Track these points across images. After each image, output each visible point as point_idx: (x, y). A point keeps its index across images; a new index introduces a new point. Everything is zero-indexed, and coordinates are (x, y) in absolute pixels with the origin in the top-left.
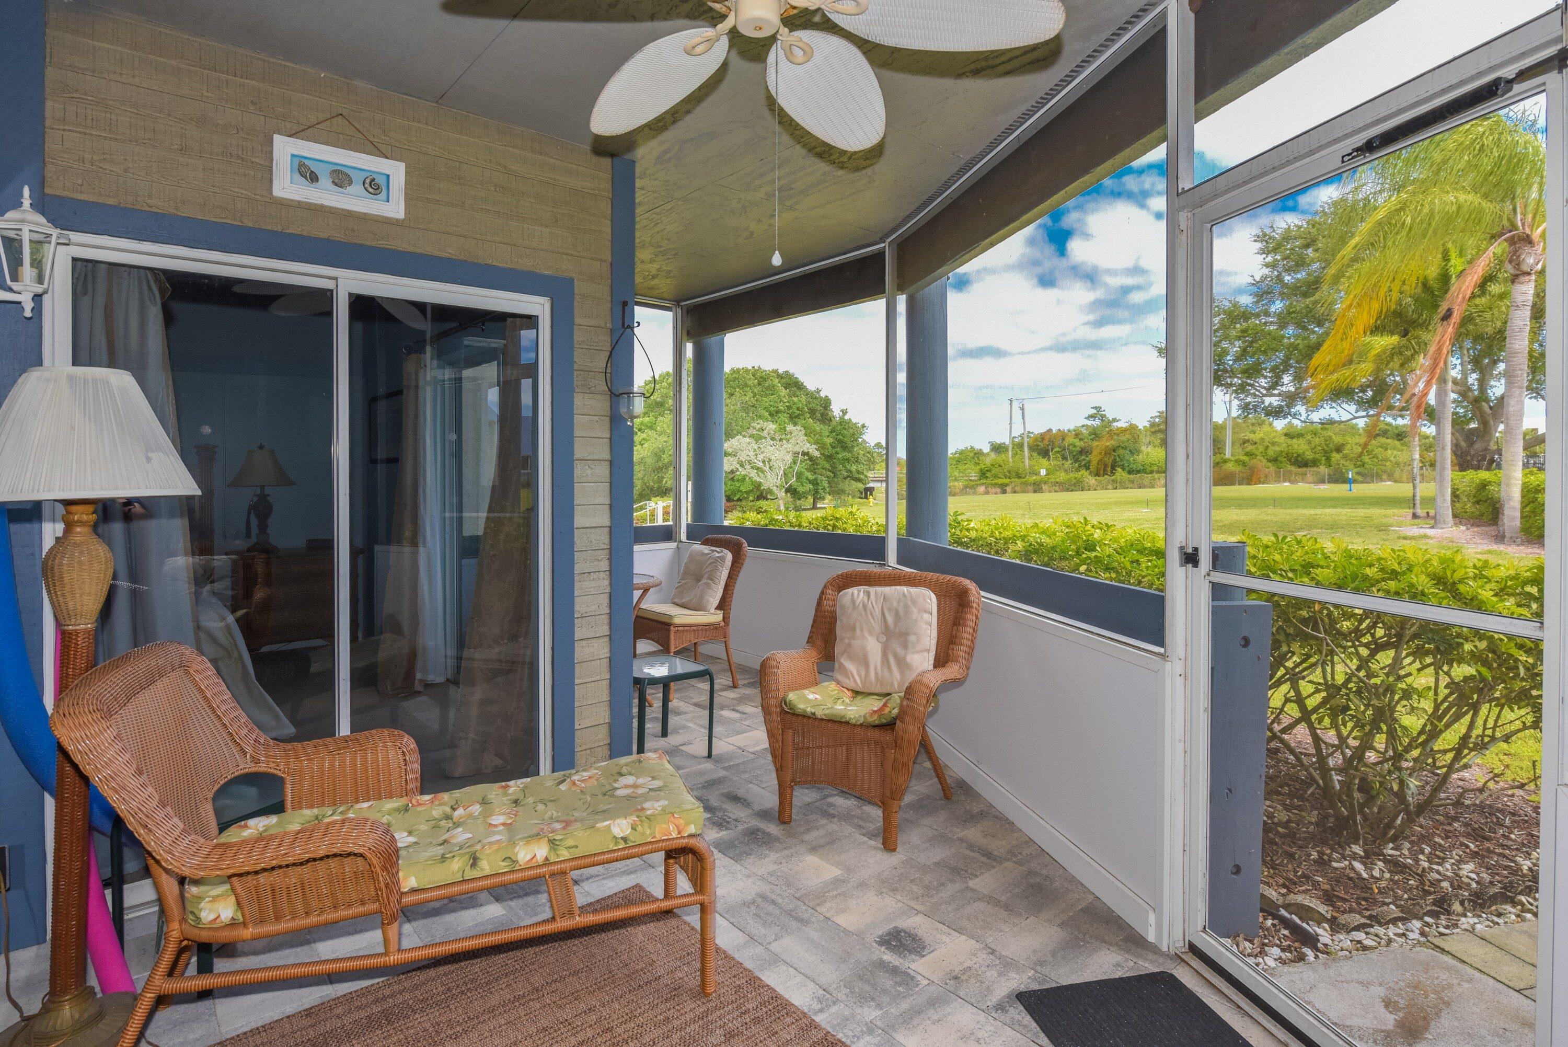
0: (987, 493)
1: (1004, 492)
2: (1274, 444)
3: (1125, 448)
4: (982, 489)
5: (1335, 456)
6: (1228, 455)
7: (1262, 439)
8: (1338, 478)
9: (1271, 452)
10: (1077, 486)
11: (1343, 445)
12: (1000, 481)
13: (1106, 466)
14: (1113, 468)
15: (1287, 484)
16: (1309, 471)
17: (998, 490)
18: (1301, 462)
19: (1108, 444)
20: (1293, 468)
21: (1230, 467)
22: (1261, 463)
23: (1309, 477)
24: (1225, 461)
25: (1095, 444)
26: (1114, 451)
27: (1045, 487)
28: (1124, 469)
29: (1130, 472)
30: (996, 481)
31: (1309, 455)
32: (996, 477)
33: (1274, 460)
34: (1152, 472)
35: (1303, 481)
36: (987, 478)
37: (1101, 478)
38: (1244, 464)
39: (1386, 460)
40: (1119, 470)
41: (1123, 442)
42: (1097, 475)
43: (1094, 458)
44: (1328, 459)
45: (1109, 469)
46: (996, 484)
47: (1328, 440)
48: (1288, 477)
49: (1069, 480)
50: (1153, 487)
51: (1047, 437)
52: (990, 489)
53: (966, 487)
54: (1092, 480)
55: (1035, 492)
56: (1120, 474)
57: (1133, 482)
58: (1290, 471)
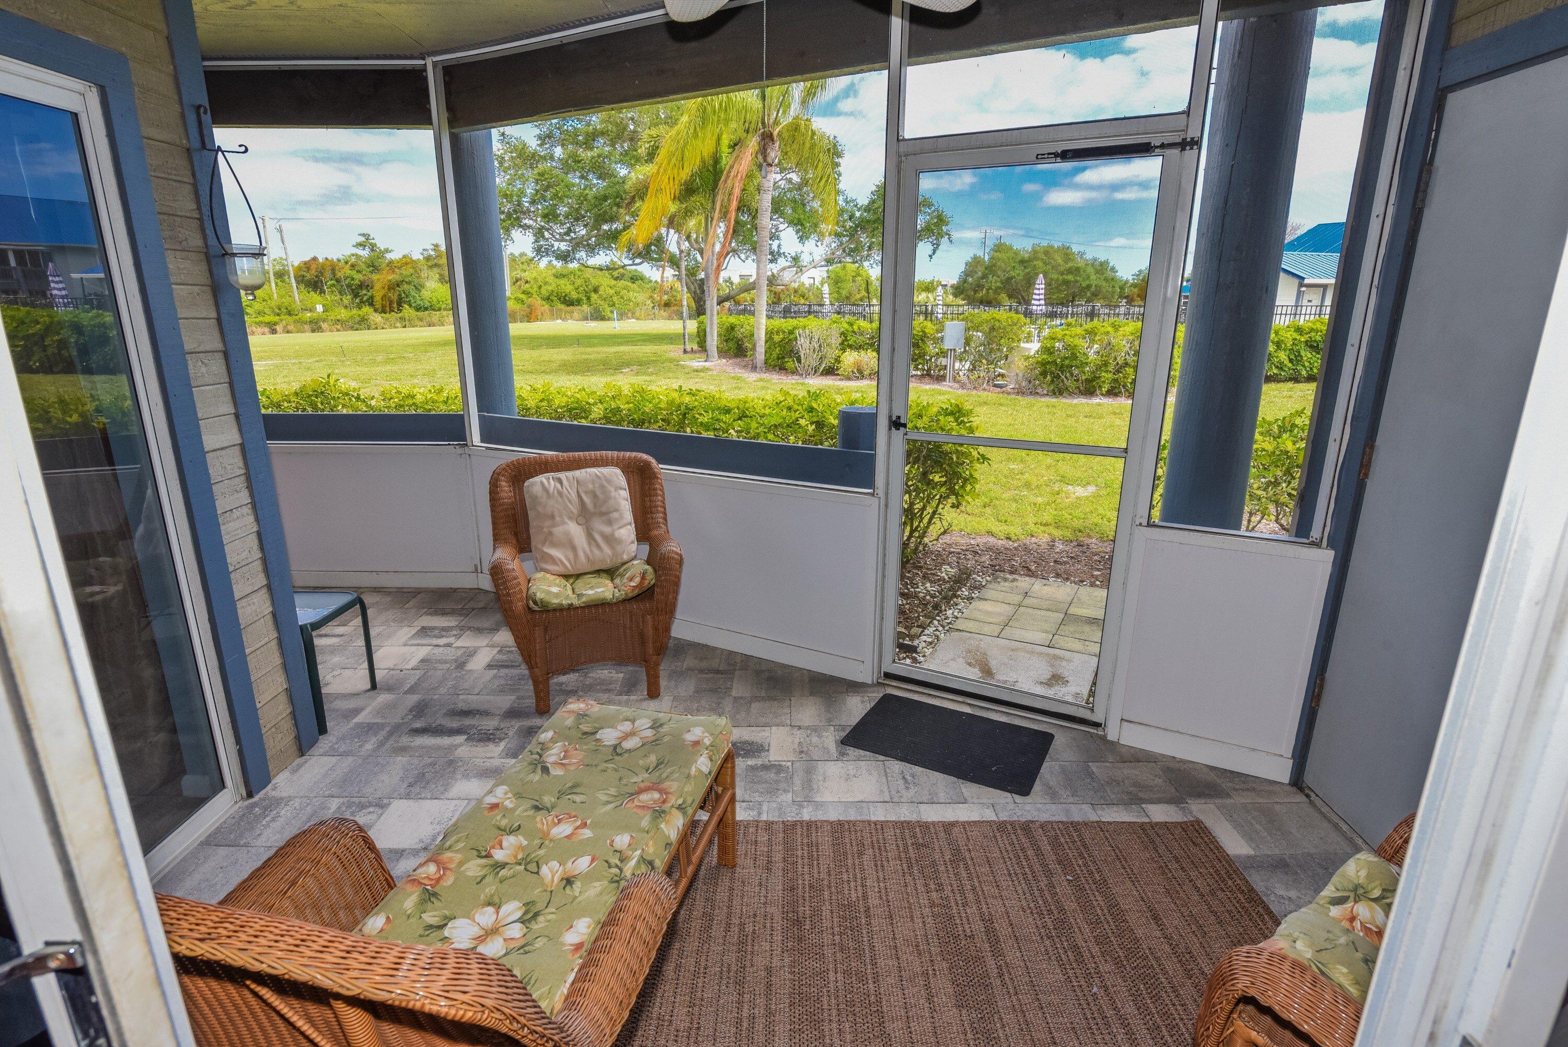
1: (274, 332)
2: (545, 283)
3: (409, 283)
5: (594, 296)
7: (535, 279)
8: (598, 316)
9: (544, 291)
10: (362, 324)
11: (598, 286)
12: (267, 319)
13: (391, 302)
14: (400, 304)
15: (559, 321)
16: (575, 310)
17: (267, 330)
18: (569, 302)
19: (390, 278)
20: (563, 307)
21: (512, 305)
22: (537, 301)
23: (576, 314)
25: (375, 277)
26: (398, 286)
27: (324, 326)
28: (410, 306)
29: (418, 309)
30: (261, 319)
31: (574, 295)
34: (440, 309)
35: (571, 318)
37: (387, 315)
38: (523, 302)
39: (630, 300)
40: (406, 306)
41: (407, 276)
42: (384, 311)
43: (378, 293)
44: (589, 298)
45: (395, 305)
46: (261, 322)
47: (587, 281)
48: (559, 315)
49: (352, 317)
50: (443, 325)
51: (314, 266)
54: (377, 318)
55: (313, 331)
56: (407, 311)
57: (421, 320)
58: (561, 310)
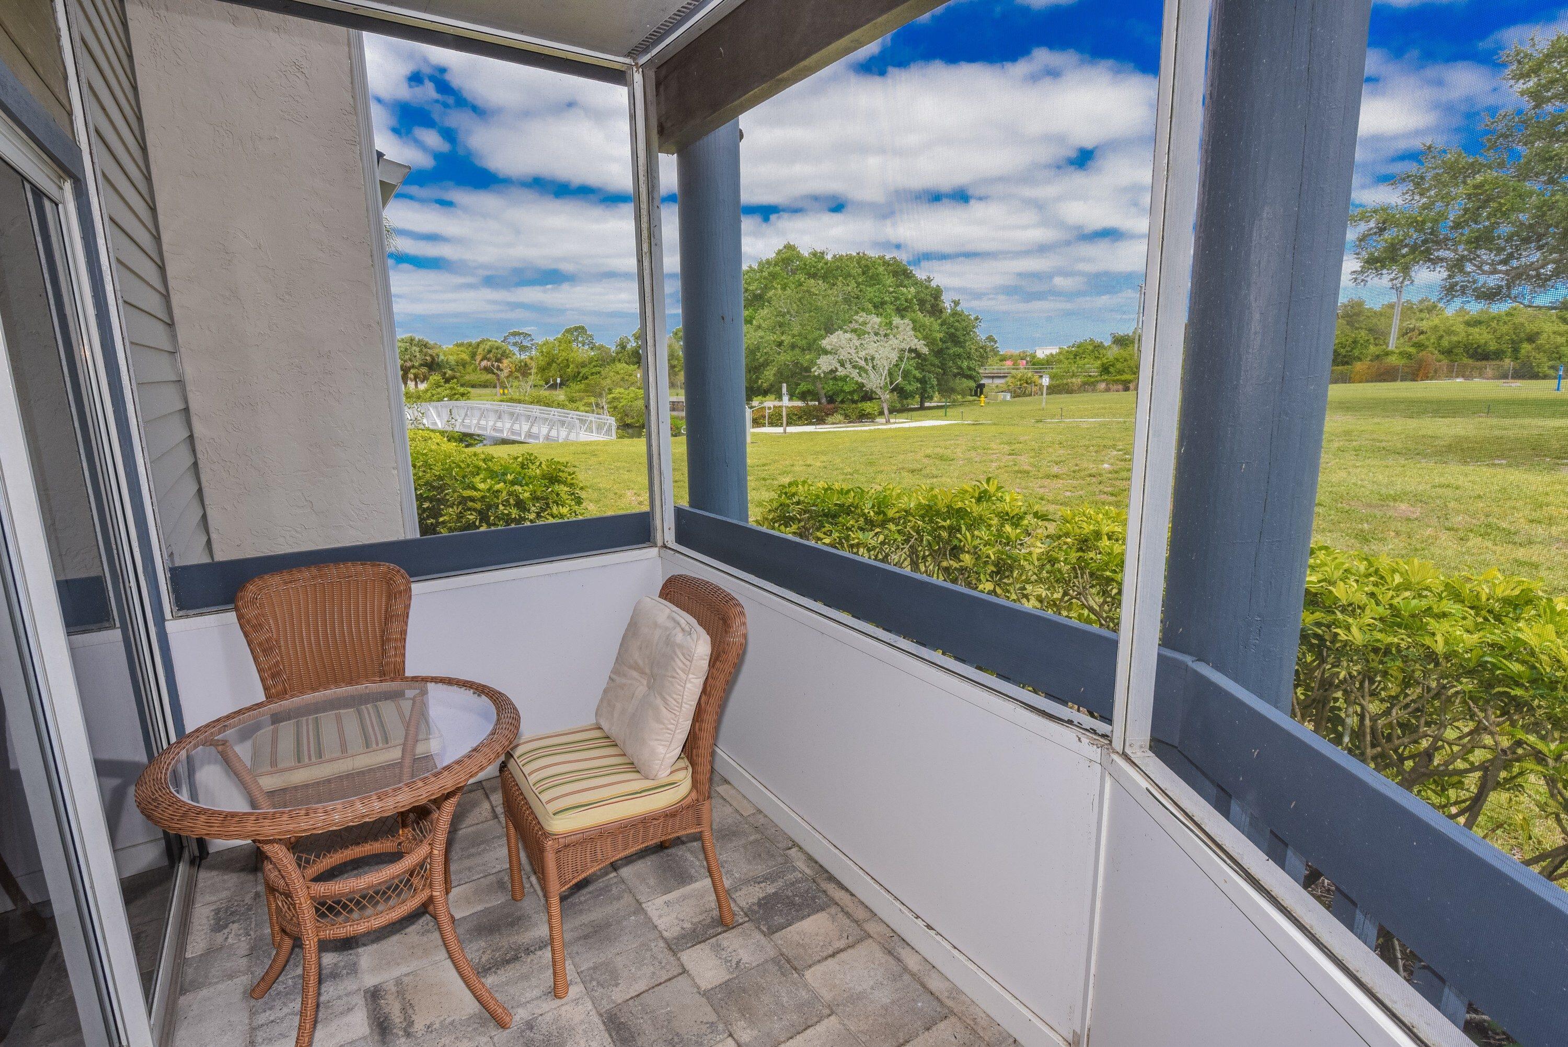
0: (1108, 390)
1: (1127, 389)
2: (1449, 332)
4: (1102, 386)
5: (1526, 347)
6: (1391, 347)
7: (1436, 328)
8: (1527, 372)
9: (1445, 343)
11: (1538, 333)
12: (1122, 377)
15: (1460, 380)
16: (1490, 367)
17: (1120, 387)
18: (1481, 355)
20: (1470, 361)
21: (1393, 360)
22: (1432, 356)
23: (1489, 372)
24: (1387, 354)
31: (1493, 346)
32: (1120, 372)
33: (1448, 352)
35: (1481, 376)
36: (1109, 373)
38: (1409, 356)
44: (1516, 350)
47: (1518, 327)
48: (1462, 372)
52: (1111, 386)
53: (1085, 384)
58: (1465, 366)
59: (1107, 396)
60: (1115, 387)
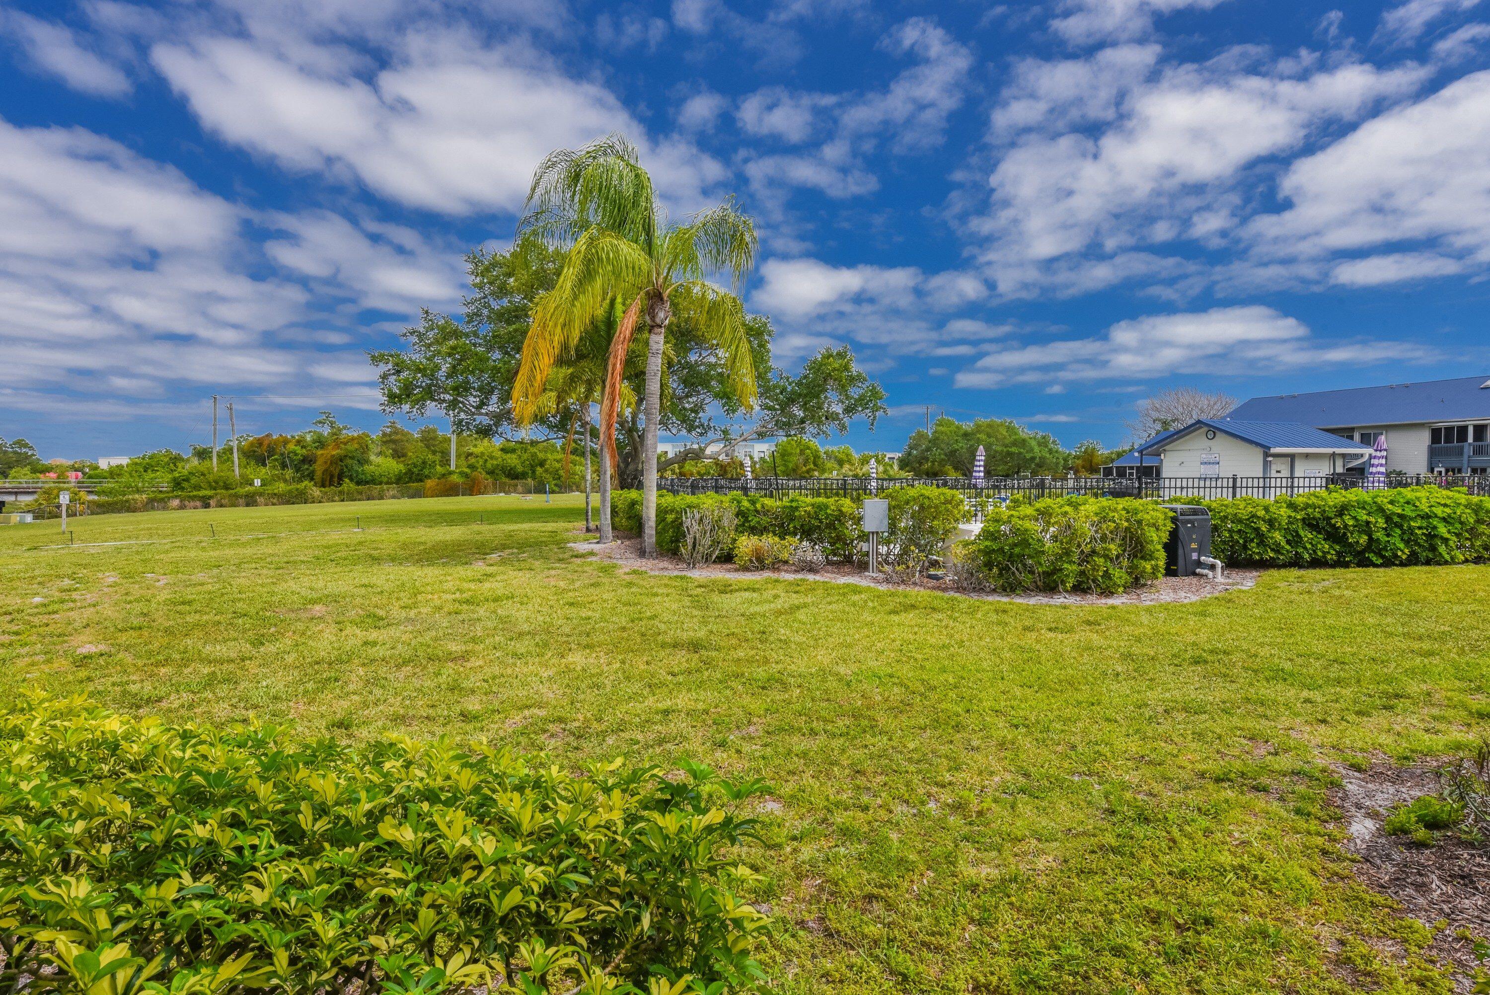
0: (182, 507)
1: (207, 506)
2: (492, 458)
3: (352, 458)
4: (176, 502)
5: (539, 470)
6: (453, 468)
7: (483, 454)
8: (540, 489)
9: (489, 465)
10: (299, 498)
11: (545, 460)
12: (202, 493)
13: (332, 476)
14: (340, 478)
15: (502, 494)
16: (519, 482)
17: (198, 503)
18: (513, 475)
19: (334, 453)
20: (507, 480)
21: (455, 478)
22: (481, 475)
23: (520, 488)
24: (451, 473)
25: (319, 452)
26: (341, 460)
27: (260, 500)
28: (351, 480)
29: (358, 483)
30: (195, 493)
31: (520, 469)
32: (197, 487)
33: (491, 473)
34: (381, 483)
35: (515, 491)
36: (183, 489)
37: (327, 489)
38: (467, 476)
39: (574, 474)
40: (347, 480)
41: (351, 452)
42: (323, 486)
43: (319, 468)
44: (534, 472)
45: (336, 479)
46: (195, 496)
47: (534, 455)
48: (503, 489)
49: (290, 492)
50: (381, 498)
51: (266, 442)
52: (187, 503)
53: (151, 501)
54: (317, 492)
55: (248, 505)
56: (348, 485)
57: (361, 493)
58: (504, 483)
59: (182, 513)
60: (192, 504)
